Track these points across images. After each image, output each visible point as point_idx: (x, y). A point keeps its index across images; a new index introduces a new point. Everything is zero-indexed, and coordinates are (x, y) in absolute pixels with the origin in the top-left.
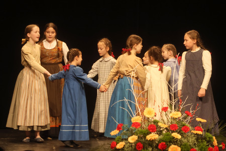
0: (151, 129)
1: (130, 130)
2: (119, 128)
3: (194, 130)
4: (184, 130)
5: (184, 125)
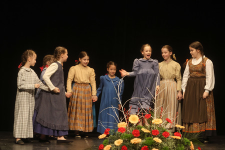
0: (135, 134)
1: (116, 134)
2: (106, 133)
3: (174, 135)
4: (165, 135)
5: (164, 131)
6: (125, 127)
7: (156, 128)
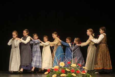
0: (63, 72)
1: (53, 72)
2: (48, 71)
3: (82, 72)
5: (77, 70)
6: (57, 68)
7: (73, 69)
